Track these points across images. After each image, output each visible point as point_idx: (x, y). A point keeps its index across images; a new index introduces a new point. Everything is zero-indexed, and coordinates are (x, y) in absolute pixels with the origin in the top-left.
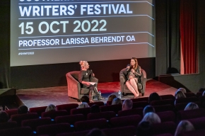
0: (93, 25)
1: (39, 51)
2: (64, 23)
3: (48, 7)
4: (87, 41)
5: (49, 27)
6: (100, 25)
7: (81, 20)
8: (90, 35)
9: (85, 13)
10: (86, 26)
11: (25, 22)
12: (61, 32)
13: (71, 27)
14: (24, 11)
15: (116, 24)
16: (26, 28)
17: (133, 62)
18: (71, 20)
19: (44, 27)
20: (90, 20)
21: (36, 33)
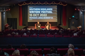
0: (44, 15)
1: (33, 19)
2: (38, 14)
3: (35, 11)
4: (43, 18)
5: (35, 15)
6: (45, 15)
7: (42, 14)
8: (43, 17)
9: (42, 13)
10: (42, 15)
11: (31, 14)
12: (37, 16)
13: (39, 15)
14: (30, 12)
15: (49, 15)
16: (31, 15)
17: (48, 23)
18: (39, 14)
19: (34, 15)
20: (43, 14)
21: (33, 16)
